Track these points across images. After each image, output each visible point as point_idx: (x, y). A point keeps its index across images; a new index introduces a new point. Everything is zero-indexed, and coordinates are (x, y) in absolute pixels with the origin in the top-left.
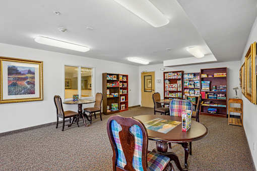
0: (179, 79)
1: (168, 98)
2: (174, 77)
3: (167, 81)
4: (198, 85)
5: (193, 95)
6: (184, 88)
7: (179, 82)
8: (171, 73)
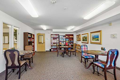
0: (58, 38)
1: (53, 46)
2: (55, 37)
3: (52, 38)
4: (65, 40)
5: (63, 44)
6: (59, 42)
7: (58, 39)
8: (54, 35)
